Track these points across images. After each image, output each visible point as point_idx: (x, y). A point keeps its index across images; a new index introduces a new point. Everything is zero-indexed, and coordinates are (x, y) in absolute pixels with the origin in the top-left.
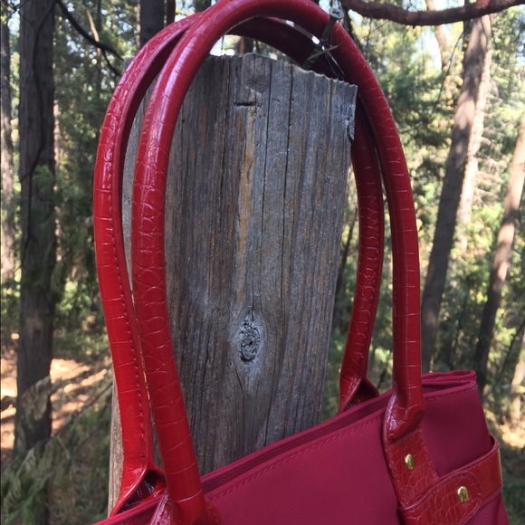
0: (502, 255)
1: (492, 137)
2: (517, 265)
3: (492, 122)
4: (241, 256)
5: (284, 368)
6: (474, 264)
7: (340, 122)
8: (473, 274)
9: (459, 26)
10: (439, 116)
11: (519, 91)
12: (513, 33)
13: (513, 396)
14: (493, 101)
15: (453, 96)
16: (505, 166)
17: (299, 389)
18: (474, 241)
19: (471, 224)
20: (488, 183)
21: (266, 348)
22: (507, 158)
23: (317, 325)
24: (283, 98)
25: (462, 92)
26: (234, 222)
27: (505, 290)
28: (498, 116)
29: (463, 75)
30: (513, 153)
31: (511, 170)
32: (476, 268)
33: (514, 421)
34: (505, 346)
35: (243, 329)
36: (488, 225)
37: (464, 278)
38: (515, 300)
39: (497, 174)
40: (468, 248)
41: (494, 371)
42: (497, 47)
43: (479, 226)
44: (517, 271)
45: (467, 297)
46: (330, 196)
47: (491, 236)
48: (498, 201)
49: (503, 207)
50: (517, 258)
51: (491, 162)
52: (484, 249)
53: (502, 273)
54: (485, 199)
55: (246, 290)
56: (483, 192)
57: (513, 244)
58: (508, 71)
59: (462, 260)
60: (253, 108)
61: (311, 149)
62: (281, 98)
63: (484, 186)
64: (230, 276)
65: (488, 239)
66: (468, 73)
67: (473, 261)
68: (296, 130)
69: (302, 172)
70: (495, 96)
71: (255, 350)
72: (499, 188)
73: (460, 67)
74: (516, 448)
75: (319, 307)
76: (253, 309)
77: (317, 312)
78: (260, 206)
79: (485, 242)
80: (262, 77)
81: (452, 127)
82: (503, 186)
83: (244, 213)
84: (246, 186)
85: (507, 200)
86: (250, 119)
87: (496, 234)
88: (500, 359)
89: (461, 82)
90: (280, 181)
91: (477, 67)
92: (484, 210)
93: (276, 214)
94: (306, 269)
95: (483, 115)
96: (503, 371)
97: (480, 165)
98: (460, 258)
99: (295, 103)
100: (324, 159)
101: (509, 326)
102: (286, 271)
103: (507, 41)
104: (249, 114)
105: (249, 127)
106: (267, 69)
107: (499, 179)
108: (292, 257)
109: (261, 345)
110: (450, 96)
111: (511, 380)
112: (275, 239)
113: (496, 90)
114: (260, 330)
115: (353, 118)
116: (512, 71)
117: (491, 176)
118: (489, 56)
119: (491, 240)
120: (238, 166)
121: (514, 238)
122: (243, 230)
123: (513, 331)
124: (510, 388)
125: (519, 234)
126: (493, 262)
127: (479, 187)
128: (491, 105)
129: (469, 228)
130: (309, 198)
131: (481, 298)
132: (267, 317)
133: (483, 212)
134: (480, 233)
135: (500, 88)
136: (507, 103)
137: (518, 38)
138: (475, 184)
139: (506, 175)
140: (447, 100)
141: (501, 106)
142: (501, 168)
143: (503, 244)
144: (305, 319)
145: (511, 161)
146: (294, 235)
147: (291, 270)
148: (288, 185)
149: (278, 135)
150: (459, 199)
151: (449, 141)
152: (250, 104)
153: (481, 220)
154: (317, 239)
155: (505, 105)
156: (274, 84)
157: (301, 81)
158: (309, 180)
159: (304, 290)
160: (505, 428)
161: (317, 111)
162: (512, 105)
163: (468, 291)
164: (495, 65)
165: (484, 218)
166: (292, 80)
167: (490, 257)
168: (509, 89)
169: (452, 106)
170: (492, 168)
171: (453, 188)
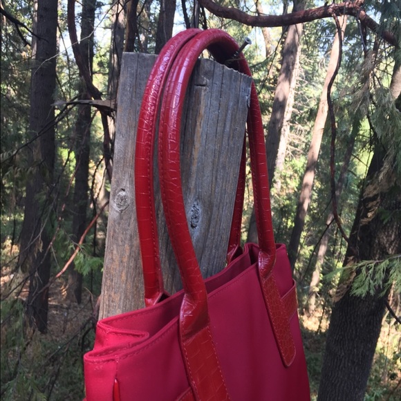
0: (307, 192)
1: (300, 109)
2: (315, 201)
3: (301, 98)
4: (194, 168)
5: (210, 234)
6: (286, 200)
7: (244, 97)
8: (285, 206)
9: (280, 29)
10: (264, 91)
11: (319, 76)
12: (316, 34)
13: (310, 294)
14: (301, 82)
15: (274, 77)
16: (309, 130)
17: (216, 247)
18: (286, 183)
19: (284, 171)
20: (296, 142)
21: (202, 221)
22: (310, 124)
23: (226, 211)
25: (280, 74)
26: (192, 149)
27: (307, 218)
28: (305, 93)
29: (281, 62)
30: (314, 121)
31: (312, 133)
32: (288, 202)
33: (311, 312)
34: (306, 259)
35: (193, 209)
36: (296, 172)
37: (279, 209)
38: (313, 226)
39: (303, 135)
40: (282, 188)
41: (298, 276)
42: (306, 43)
43: (290, 172)
44: (315, 205)
45: (281, 223)
47: (298, 180)
48: (303, 154)
49: (306, 159)
50: (315, 196)
51: (299, 126)
52: (293, 189)
53: (306, 206)
54: (294, 152)
55: (195, 188)
56: (293, 148)
57: (313, 186)
58: (312, 61)
59: (278, 197)
60: (205, 88)
61: (229, 112)
62: (217, 83)
63: (294, 143)
64: (188, 179)
65: (296, 182)
66: (285, 61)
67: (285, 197)
68: (223, 100)
69: (225, 124)
70: (303, 78)
71: (197, 222)
72: (304, 146)
73: (279, 56)
74: (312, 331)
75: (228, 201)
76: (198, 198)
77: (227, 204)
78: (204, 141)
79: (294, 184)
80: (210, 71)
81: (273, 99)
82: (307, 144)
83: (197, 145)
84: (199, 130)
85: (310, 154)
86: (203, 93)
87: (302, 178)
88: (302, 268)
89: (280, 67)
90: (215, 128)
91: (292, 57)
92: (293, 161)
93: (211, 146)
94: (223, 179)
95: (294, 92)
96: (304, 277)
97: (291, 128)
98: (276, 195)
99: (224, 86)
100: (235, 117)
101: (309, 244)
102: (214, 179)
103: (312, 40)
104: (203, 91)
105: (202, 98)
106: (213, 67)
107: (304, 139)
108: (217, 171)
109: (200, 219)
110: (272, 77)
111: (309, 284)
112: (210, 160)
113: (303, 74)
114: (200, 211)
115: (250, 95)
116: (315, 61)
117: (298, 136)
118: (299, 49)
119: (298, 183)
120: (196, 118)
121: (314, 182)
122: (196, 154)
123: (312, 248)
124: (309, 289)
125: (317, 179)
126: (299, 198)
127: (290, 144)
128: (299, 85)
129: (283, 174)
130: (227, 138)
131: (290, 223)
132: (204, 203)
133: (293, 162)
134: (290, 178)
135: (306, 72)
136: (311, 84)
138: (288, 142)
139: (309, 136)
140: (270, 79)
141: (306, 86)
142: (306, 131)
143: (307, 185)
144: (221, 207)
145: (312, 126)
146: (219, 159)
147: (216, 178)
148: (218, 131)
149: (215, 103)
150: (277, 152)
151: (271, 109)
152: (204, 85)
153: (291, 168)
154: (229, 162)
155: (309, 86)
156: (215, 75)
157: (227, 74)
158: (227, 129)
159: (221, 190)
160: (305, 317)
161: (233, 90)
162: (314, 86)
163: (282, 219)
164: (303, 56)
165: (293, 167)
166: (223, 73)
167: (297, 194)
168: (313, 74)
169: (274, 83)
170: (299, 130)
171: (273, 144)
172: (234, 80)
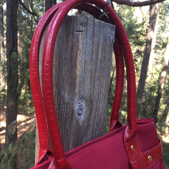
0: (162, 81)
1: (159, 43)
2: (167, 84)
3: (159, 38)
4: (78, 81)
5: (92, 117)
7: (110, 37)
8: (153, 87)
9: (148, 7)
10: (142, 36)
11: (167, 28)
12: (166, 9)
13: (166, 126)
14: (159, 31)
15: (146, 30)
17: (97, 124)
18: (153, 76)
20: (157, 58)
21: (86, 111)
22: (164, 50)
23: (102, 104)
24: (91, 30)
25: (149, 28)
26: (75, 70)
28: (161, 36)
29: (149, 23)
30: (166, 48)
31: (165, 54)
32: (154, 85)
33: (166, 134)
34: (163, 110)
35: (78, 105)
36: (158, 71)
37: (150, 88)
38: (166, 95)
39: (160, 55)
40: (151, 79)
41: (159, 118)
42: (160, 13)
43: (155, 71)
44: (167, 86)
45: (151, 94)
46: (107, 61)
47: (158, 75)
48: (161, 63)
49: (162, 65)
50: (167, 82)
51: (158, 51)
52: (156, 79)
53: (162, 87)
54: (156, 63)
55: (79, 92)
57: (166, 77)
58: (164, 22)
60: (81, 33)
61: (100, 46)
62: (90, 29)
63: (156, 59)
64: (74, 88)
66: (151, 22)
67: (153, 83)
68: (95, 40)
69: (98, 54)
70: (160, 29)
71: (82, 112)
72: (161, 59)
73: (148, 20)
74: (167, 143)
75: (103, 98)
76: (82, 98)
77: (102, 99)
78: (84, 65)
79: (157, 77)
80: (84, 22)
81: (146, 39)
83: (79, 67)
84: (79, 58)
85: (164, 63)
86: (80, 36)
87: (160, 74)
88: (162, 114)
89: (149, 25)
90: (90, 57)
91: (154, 20)
92: (156, 66)
93: (89, 67)
94: (99, 85)
95: (156, 36)
96: (162, 118)
97: (155, 52)
98: (148, 82)
99: (95, 31)
100: (105, 49)
101: (164, 104)
102: (92, 86)
103: (164, 12)
104: (80, 35)
105: (80, 39)
106: (86, 20)
108: (94, 81)
109: (84, 110)
111: (165, 121)
112: (89, 75)
114: (84, 105)
115: (114, 36)
116: (165, 22)
117: (158, 55)
118: (158, 16)
120: (77, 52)
121: (166, 75)
122: (78, 73)
123: (166, 105)
124: (165, 124)
125: (168, 74)
126: (159, 83)
128: (158, 33)
129: (152, 72)
130: (100, 62)
131: (155, 94)
132: (86, 101)
134: (155, 74)
135: (161, 27)
136: (164, 32)
137: (167, 11)
138: (154, 58)
139: (163, 55)
140: (144, 31)
141: (162, 33)
142: (162, 53)
143: (162, 77)
144: (99, 102)
145: (165, 50)
146: (95, 74)
147: (94, 85)
148: (93, 58)
149: (90, 42)
150: (148, 63)
151: (145, 44)
152: (80, 31)
153: (155, 70)
154: (102, 75)
155: (163, 32)
156: (88, 25)
157: (97, 24)
158: (100, 56)
159: (98, 92)
160: (163, 137)
161: (102, 34)
162: (165, 32)
163: (151, 93)
164: (160, 20)
165: (156, 69)
166: (94, 23)
167: (158, 81)
168: (165, 27)
169: (146, 33)
170: (159, 53)
171: (146, 59)
172: (102, 28)
